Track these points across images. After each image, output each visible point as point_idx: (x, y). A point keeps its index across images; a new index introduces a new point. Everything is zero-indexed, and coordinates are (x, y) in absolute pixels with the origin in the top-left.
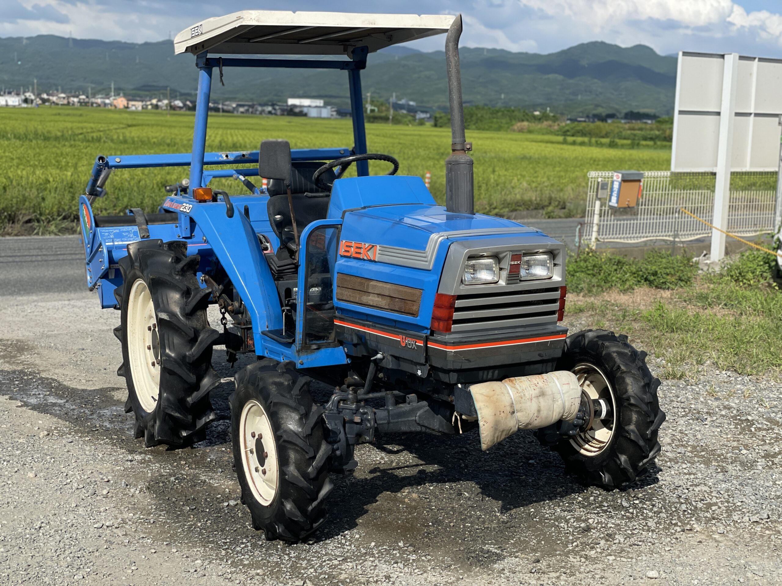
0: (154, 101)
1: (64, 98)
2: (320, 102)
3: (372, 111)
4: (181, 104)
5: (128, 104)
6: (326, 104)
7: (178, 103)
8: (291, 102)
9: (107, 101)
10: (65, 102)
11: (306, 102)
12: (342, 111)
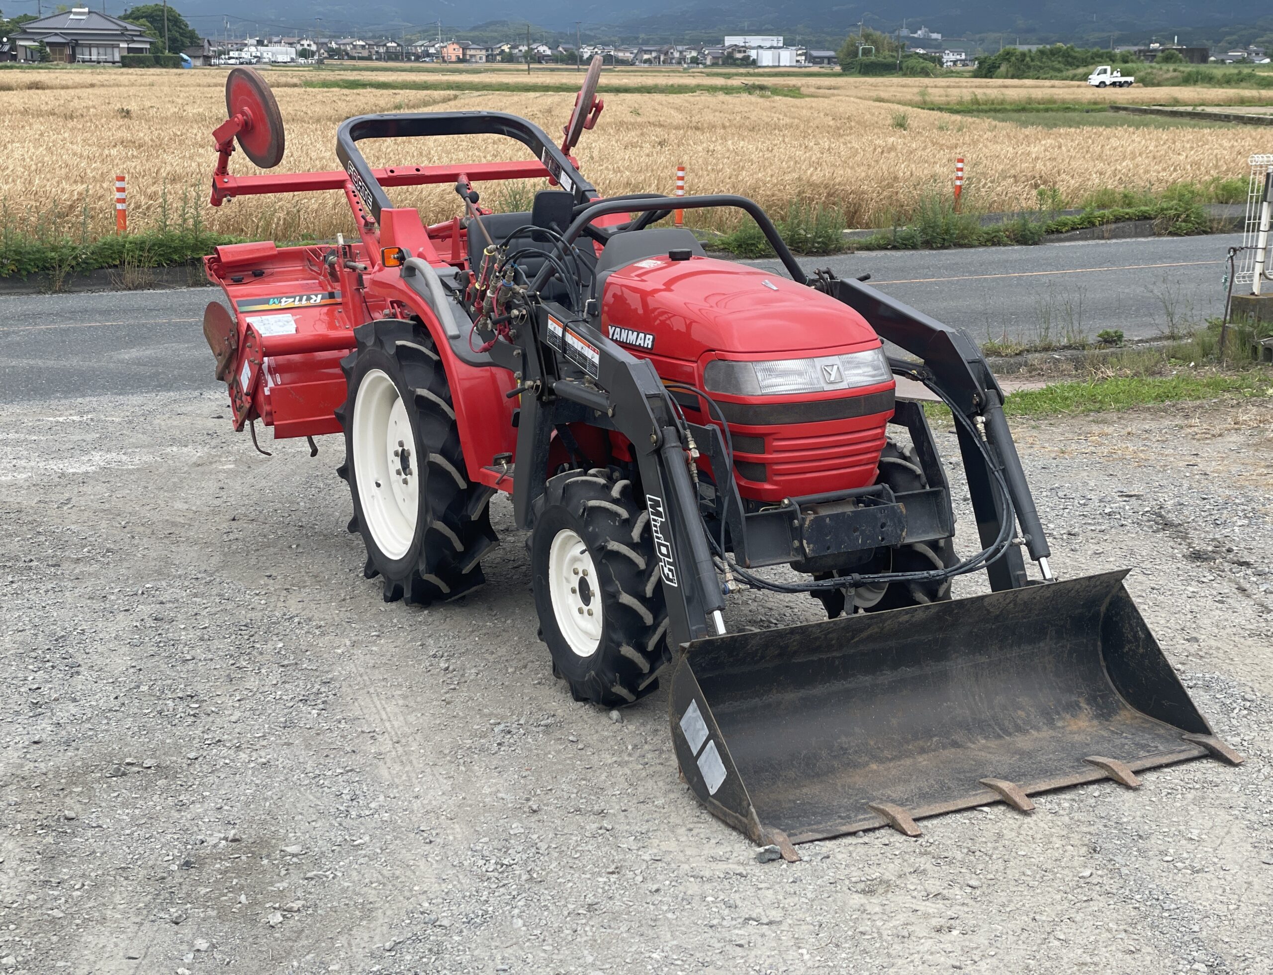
0: (506, 48)
1: (363, 47)
2: (778, 41)
4: (549, 52)
5: (464, 54)
6: (787, 44)
7: (544, 49)
8: (730, 41)
9: (432, 51)
10: (365, 53)
11: (754, 40)
12: (815, 53)
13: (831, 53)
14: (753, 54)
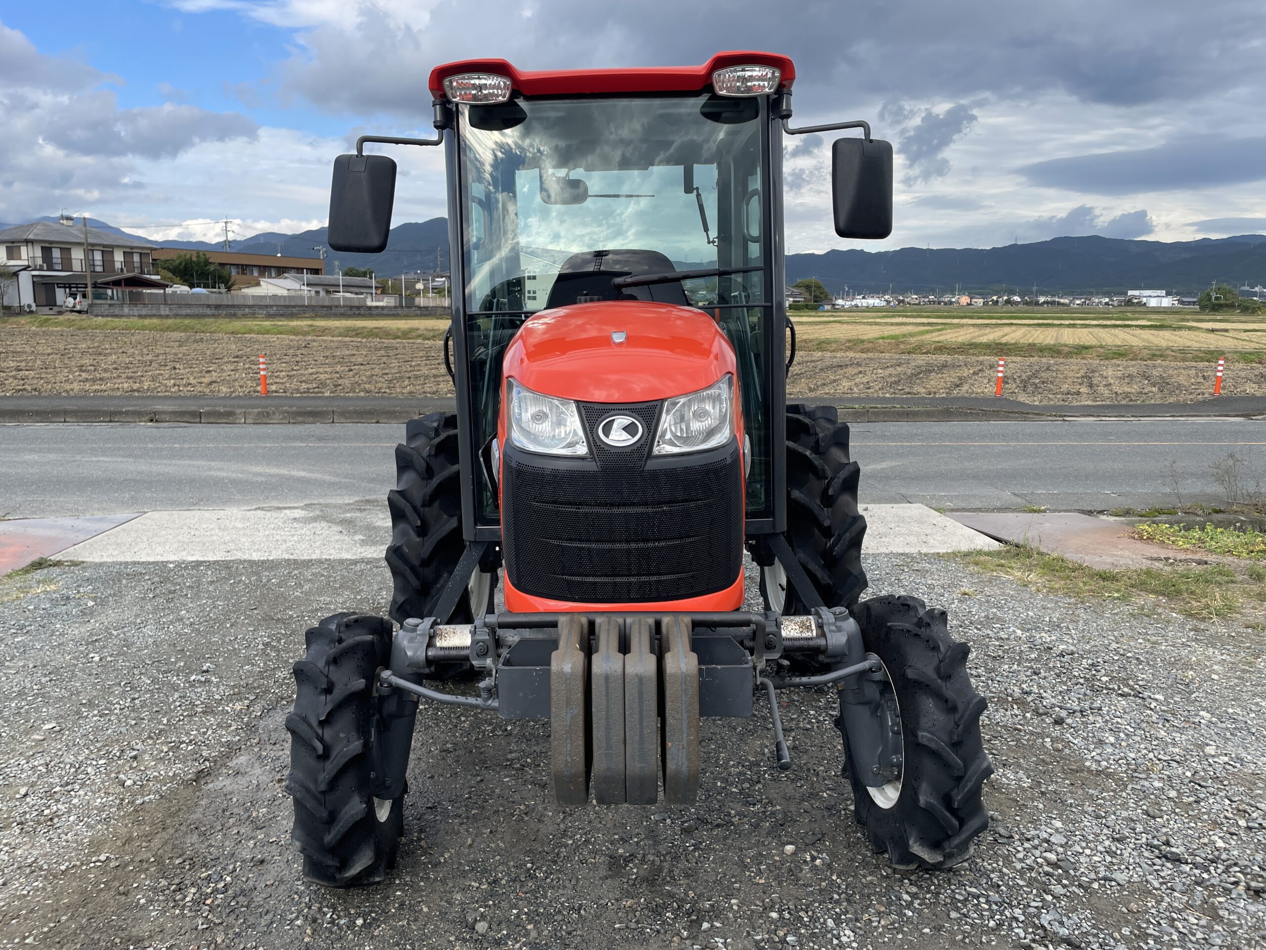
0: (995, 298)
2: (1161, 292)
3: (1217, 299)
4: (1019, 300)
5: (970, 302)
6: (1168, 294)
7: (1017, 298)
8: (1130, 293)
9: (953, 300)
10: (917, 302)
11: (1145, 293)
12: (1185, 299)
13: (1195, 300)
14: (1144, 300)
